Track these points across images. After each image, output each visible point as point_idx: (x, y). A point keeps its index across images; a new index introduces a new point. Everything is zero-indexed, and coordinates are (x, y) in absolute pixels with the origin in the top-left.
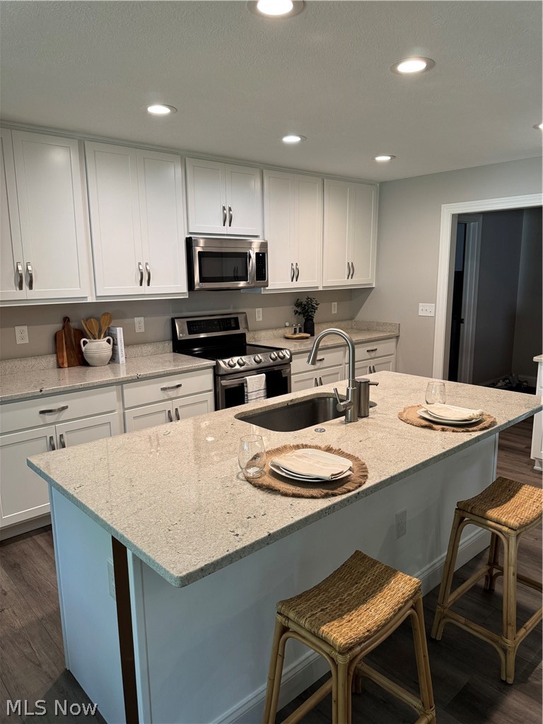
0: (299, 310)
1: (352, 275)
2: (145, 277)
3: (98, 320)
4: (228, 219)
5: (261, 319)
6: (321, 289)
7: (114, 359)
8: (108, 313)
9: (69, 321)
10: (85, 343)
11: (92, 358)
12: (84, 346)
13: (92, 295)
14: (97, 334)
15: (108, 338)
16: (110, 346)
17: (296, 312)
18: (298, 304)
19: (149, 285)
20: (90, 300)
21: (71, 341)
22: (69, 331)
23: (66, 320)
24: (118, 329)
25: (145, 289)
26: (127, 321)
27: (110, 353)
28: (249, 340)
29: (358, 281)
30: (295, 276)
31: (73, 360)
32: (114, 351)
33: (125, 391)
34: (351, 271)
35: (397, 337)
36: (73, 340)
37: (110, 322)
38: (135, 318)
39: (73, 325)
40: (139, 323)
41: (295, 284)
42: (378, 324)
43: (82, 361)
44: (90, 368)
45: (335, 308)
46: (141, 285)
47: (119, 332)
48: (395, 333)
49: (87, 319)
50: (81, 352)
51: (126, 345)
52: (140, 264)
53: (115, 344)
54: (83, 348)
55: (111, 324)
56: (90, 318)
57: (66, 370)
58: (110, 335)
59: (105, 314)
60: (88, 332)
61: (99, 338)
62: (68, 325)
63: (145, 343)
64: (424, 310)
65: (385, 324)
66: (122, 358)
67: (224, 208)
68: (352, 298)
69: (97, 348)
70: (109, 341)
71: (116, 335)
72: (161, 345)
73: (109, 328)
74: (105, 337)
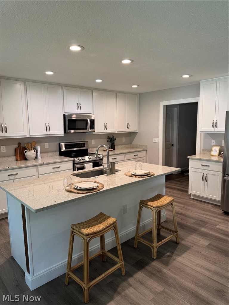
0: (109, 140)
1: (129, 127)
2: (48, 129)
3: (31, 144)
4: (79, 108)
5: (94, 144)
6: (116, 132)
7: (36, 158)
8: (35, 141)
9: (20, 144)
10: (26, 152)
11: (28, 157)
12: (26, 153)
13: (28, 135)
14: (30, 149)
15: (34, 150)
16: (35, 153)
17: (108, 141)
18: (109, 138)
19: (49, 131)
20: (27, 137)
21: (21, 152)
22: (21, 148)
23: (19, 144)
24: (38, 147)
25: (48, 133)
26: (42, 144)
27: (35, 156)
28: (89, 151)
29: (132, 129)
30: (106, 128)
31: (21, 158)
32: (37, 155)
33: (39, 168)
34: (128, 126)
35: (147, 150)
36: (22, 151)
37: (35, 145)
38: (45, 143)
39: (22, 145)
40: (47, 145)
41: (106, 131)
42: (140, 145)
43: (25, 159)
44: (28, 161)
45: (124, 140)
46: (46, 131)
47: (38, 148)
48: (146, 149)
49: (27, 143)
50: (24, 155)
51: (41, 153)
52: (46, 124)
53: (37, 152)
54: (25, 154)
55: (36, 145)
56: (28, 143)
57: (19, 162)
58: (35, 149)
59: (34, 142)
60: (27, 148)
61: (31, 150)
62: (20, 146)
63: (49, 152)
64: (155, 140)
65: (142, 146)
66: (39, 157)
67: (78, 104)
68: (130, 136)
69: (30, 154)
70: (35, 151)
71: (37, 149)
72: (55, 153)
73: (35, 147)
74: (33, 150)
